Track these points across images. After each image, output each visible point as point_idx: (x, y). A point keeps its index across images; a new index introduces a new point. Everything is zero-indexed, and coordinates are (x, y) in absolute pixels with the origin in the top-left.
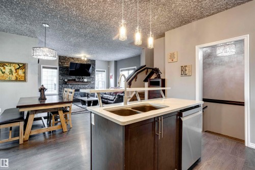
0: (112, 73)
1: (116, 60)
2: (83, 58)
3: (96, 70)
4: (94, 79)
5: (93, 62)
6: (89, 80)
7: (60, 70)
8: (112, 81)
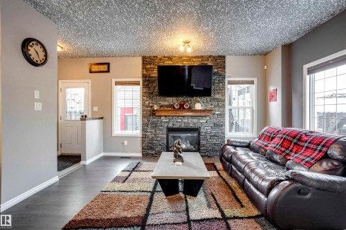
0: (276, 85)
1: (288, 41)
2: (182, 49)
3: (227, 80)
4: (221, 103)
5: (221, 60)
6: (209, 107)
7: (145, 86)
8: (276, 108)
